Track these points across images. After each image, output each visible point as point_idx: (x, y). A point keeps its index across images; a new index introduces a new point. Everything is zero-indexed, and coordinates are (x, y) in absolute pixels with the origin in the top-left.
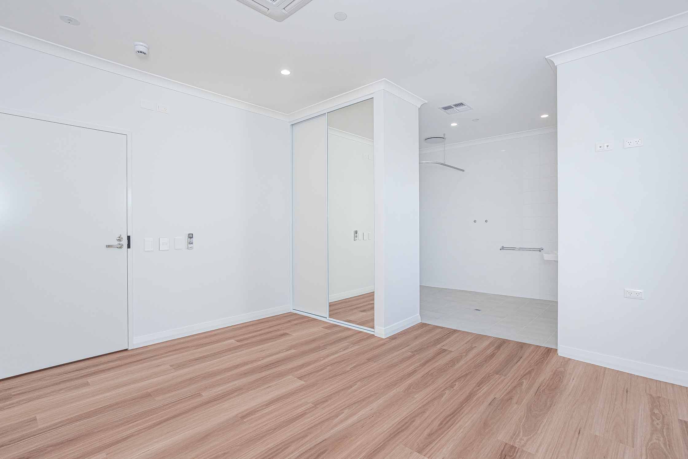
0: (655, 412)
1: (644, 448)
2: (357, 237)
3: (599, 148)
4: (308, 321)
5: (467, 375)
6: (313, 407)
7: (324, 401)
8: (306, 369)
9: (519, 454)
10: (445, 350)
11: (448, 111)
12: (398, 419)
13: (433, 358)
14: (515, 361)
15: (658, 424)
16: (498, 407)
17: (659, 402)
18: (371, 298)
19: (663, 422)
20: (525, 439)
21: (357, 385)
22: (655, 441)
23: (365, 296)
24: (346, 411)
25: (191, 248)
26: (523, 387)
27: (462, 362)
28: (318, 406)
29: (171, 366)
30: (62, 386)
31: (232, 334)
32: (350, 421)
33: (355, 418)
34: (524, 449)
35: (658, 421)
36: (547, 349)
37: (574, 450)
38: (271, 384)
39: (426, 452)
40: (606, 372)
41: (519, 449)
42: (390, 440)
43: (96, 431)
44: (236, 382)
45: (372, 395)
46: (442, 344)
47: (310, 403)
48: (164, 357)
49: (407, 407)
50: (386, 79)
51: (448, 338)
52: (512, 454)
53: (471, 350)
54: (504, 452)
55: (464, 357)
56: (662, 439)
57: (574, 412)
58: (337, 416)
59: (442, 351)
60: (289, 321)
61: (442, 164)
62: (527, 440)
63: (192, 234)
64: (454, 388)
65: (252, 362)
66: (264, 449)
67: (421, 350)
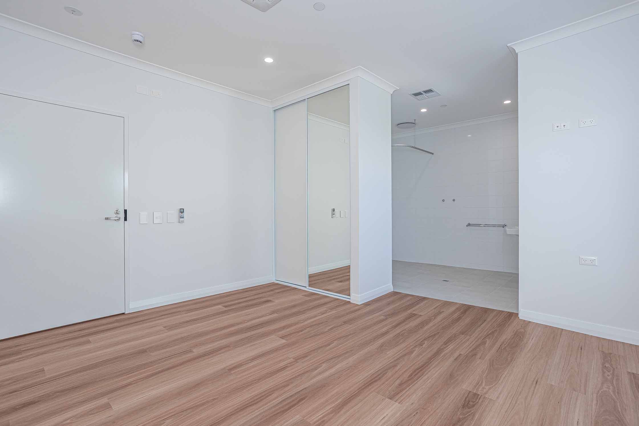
0: (607, 366)
1: (595, 396)
2: (334, 214)
3: (556, 128)
4: (290, 290)
5: (435, 335)
6: (294, 362)
7: (305, 356)
8: (288, 330)
9: (481, 400)
10: (415, 315)
11: (419, 97)
12: (372, 371)
13: (404, 321)
14: (479, 323)
15: (608, 376)
16: (463, 362)
17: (610, 357)
18: (347, 271)
19: (613, 374)
20: (487, 387)
21: (334, 343)
22: (605, 389)
23: (342, 268)
24: (324, 365)
25: (182, 222)
26: (487, 345)
27: (431, 324)
28: (298, 361)
29: (165, 327)
30: (65, 344)
31: (218, 301)
32: (327, 374)
33: (332, 371)
34: (487, 396)
35: (609, 373)
36: (509, 314)
37: (532, 397)
38: (256, 343)
39: (397, 398)
40: (563, 333)
41: (481, 396)
42: (364, 389)
43: (98, 380)
44: (223, 341)
45: (347, 352)
46: (414, 309)
47: (291, 358)
48: (158, 320)
49: (380, 361)
50: (361, 67)
51: (418, 304)
52: (475, 400)
53: (439, 314)
54: (467, 399)
55: (432, 320)
56: (611, 387)
57: (532, 366)
58: (316, 369)
59: (412, 316)
60: (272, 290)
61: (413, 147)
62: (490, 389)
63: (183, 209)
64: (423, 346)
65: (238, 324)
66: (250, 395)
67: (393, 314)
